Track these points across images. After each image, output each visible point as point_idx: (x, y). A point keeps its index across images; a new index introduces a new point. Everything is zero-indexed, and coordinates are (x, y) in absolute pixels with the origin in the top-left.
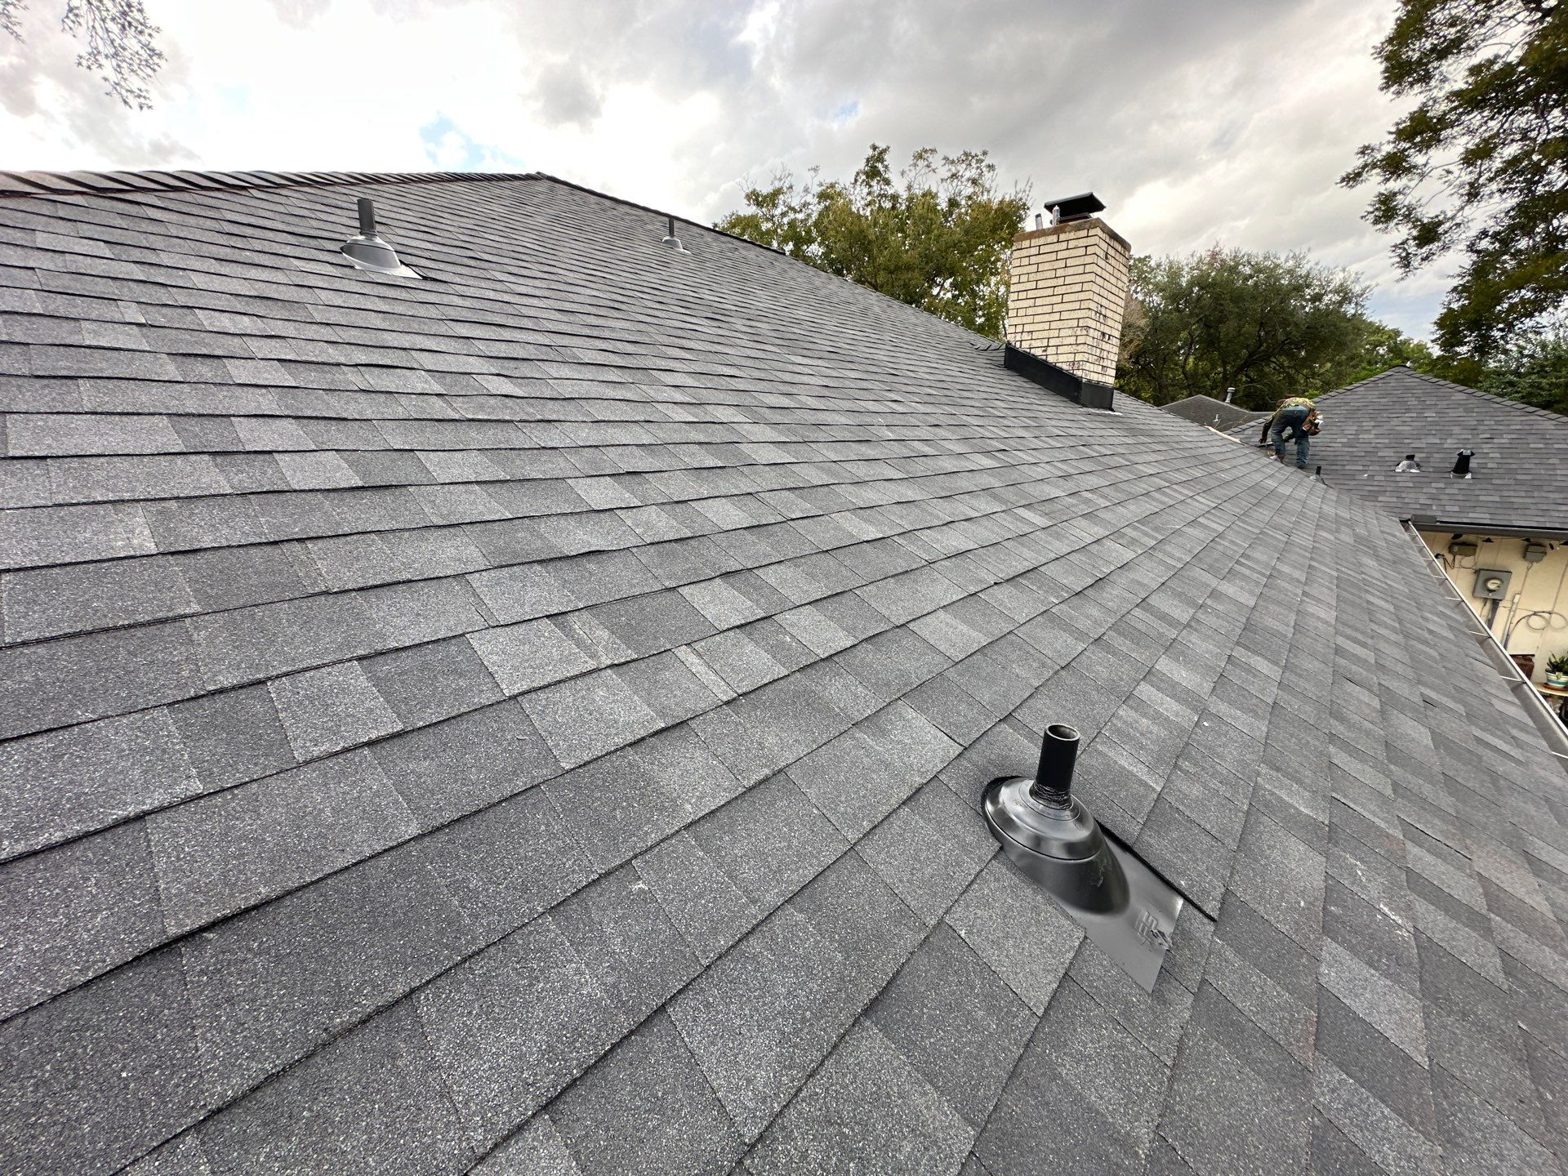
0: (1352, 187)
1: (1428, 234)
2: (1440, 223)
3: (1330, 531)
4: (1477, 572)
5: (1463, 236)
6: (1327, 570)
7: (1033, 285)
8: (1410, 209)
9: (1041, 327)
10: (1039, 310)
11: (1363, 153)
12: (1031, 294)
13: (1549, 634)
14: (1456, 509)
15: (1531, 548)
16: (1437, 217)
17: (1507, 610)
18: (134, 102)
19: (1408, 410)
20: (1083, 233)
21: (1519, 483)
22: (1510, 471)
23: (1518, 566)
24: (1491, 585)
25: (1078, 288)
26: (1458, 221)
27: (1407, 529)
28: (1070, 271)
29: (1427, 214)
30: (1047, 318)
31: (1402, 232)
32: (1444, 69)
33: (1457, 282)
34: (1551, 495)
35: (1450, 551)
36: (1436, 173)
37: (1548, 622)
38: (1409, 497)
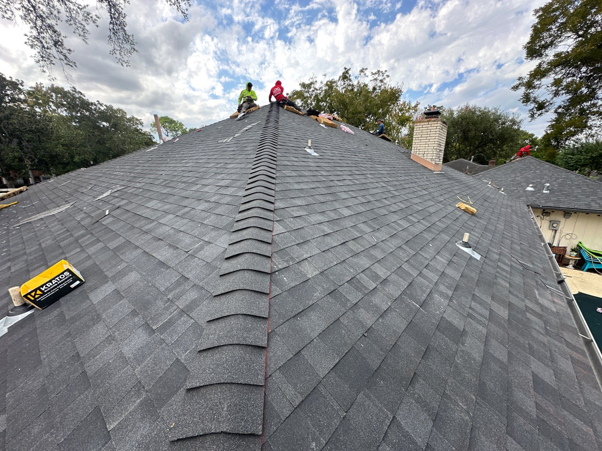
0: (515, 91)
1: (541, 106)
2: (545, 103)
3: (505, 209)
4: (550, 221)
5: (553, 108)
6: (503, 218)
7: (420, 136)
8: (535, 98)
9: (422, 148)
10: (422, 143)
11: (519, 80)
12: (419, 138)
13: (572, 240)
14: (544, 202)
15: (566, 214)
16: (544, 100)
17: (559, 233)
18: (125, 65)
19: (531, 170)
20: (436, 122)
21: (563, 194)
22: (561, 191)
23: (563, 220)
24: (554, 225)
25: (434, 138)
26: (551, 102)
27: (529, 208)
28: (432, 133)
29: (541, 99)
30: (424, 146)
31: (532, 105)
32: (546, 52)
33: (549, 124)
34: (572, 198)
35: (542, 215)
36: (543, 87)
37: (571, 237)
38: (530, 198)
